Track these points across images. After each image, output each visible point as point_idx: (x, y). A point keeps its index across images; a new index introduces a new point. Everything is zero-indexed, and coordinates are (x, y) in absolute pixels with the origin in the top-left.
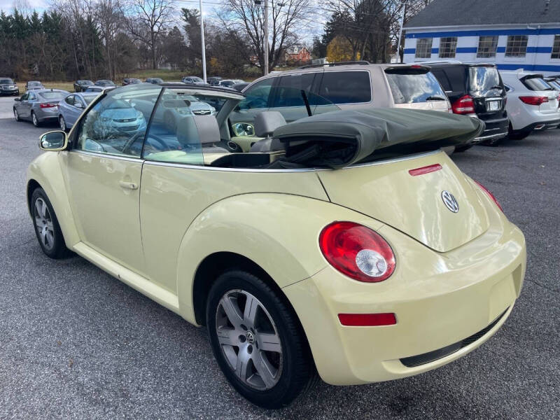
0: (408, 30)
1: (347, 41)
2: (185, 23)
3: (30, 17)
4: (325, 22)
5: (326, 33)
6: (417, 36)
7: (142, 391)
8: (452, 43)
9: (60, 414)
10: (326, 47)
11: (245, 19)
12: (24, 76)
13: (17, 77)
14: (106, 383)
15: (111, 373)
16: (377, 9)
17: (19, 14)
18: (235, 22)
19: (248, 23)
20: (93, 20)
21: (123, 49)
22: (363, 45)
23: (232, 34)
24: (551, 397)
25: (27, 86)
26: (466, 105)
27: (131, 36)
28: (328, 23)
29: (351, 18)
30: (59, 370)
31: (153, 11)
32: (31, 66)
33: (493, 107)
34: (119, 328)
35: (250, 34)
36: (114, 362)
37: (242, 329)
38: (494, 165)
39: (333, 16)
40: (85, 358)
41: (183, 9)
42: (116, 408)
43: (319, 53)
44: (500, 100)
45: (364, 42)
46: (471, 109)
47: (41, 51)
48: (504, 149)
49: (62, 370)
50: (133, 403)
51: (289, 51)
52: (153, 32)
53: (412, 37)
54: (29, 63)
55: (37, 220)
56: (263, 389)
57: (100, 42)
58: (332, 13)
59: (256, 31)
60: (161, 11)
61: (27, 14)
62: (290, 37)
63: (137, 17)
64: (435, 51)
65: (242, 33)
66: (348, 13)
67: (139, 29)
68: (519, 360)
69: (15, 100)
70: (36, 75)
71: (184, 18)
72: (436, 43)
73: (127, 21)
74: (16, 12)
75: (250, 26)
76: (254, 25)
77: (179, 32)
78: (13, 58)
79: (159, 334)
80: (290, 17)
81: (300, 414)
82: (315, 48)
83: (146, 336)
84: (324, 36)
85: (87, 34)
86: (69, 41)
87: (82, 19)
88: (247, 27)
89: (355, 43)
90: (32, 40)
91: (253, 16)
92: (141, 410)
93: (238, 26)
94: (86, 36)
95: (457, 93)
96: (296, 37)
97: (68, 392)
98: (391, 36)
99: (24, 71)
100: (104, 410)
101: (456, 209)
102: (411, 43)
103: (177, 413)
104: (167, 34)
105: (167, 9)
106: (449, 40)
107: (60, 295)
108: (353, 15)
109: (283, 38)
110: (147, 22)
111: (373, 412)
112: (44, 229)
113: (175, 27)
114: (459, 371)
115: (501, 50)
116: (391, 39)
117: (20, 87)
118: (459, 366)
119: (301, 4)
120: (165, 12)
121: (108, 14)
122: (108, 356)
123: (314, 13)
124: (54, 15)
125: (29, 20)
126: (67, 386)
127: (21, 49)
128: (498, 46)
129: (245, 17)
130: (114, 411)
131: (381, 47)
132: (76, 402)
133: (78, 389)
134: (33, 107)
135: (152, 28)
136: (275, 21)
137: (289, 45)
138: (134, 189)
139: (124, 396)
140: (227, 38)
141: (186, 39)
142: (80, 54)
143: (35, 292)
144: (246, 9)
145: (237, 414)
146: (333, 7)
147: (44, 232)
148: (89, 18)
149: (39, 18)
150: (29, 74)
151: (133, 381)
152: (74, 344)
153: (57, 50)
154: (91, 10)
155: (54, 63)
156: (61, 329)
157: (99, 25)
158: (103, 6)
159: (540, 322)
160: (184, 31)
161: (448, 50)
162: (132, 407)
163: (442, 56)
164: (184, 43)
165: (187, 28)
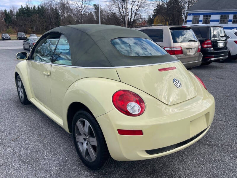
0: (189, 12)
1: (163, 17)
2: (95, 10)
3: (32, 8)
4: (153, 9)
5: (153, 14)
6: (193, 14)
7: (44, 159)
8: (208, 17)
9: (9, 166)
10: (153, 20)
11: (119, 8)
12: (29, 32)
13: (26, 32)
14: (31, 155)
15: (34, 151)
16: (176, 3)
17: (28, 7)
18: (115, 9)
19: (120, 10)
20: (57, 9)
21: (69, 21)
22: (169, 18)
23: (114, 15)
24: (221, 173)
25: (30, 36)
26: (208, 44)
27: (72, 16)
28: (155, 10)
29: (165, 7)
30: (14, 149)
31: (82, 5)
32: (32, 28)
33: (221, 45)
34: (42, 133)
35: (121, 14)
36: (36, 147)
37: (84, 135)
38: (220, 70)
39: (157, 7)
40: (25, 145)
41: (94, 4)
42: (32, 165)
43: (150, 22)
44: (224, 42)
45: (170, 17)
46: (210, 46)
47: (36, 22)
48: (227, 64)
49: (15, 149)
50: (39, 164)
51: (138, 22)
52: (81, 14)
53: (191, 15)
54: (31, 27)
55: (18, 88)
56: (91, 161)
57: (60, 18)
58: (157, 5)
59: (124, 13)
60: (85, 5)
61: (31, 7)
62: (138, 16)
63: (75, 8)
64: (201, 21)
65: (118, 14)
66: (163, 5)
67: (76, 13)
68: (210, 156)
69: (24, 41)
70: (34, 31)
71: (94, 8)
72: (201, 17)
73: (71, 10)
74: (27, 6)
75: (121, 11)
76: (123, 11)
77: (92, 14)
78: (25, 24)
79: (57, 137)
80: (138, 7)
81: (107, 173)
82: (149, 20)
83: (52, 137)
84: (153, 15)
85: (55, 15)
86: (47, 18)
87: (53, 9)
88: (120, 11)
89: (166, 18)
90: (33, 17)
91: (122, 7)
92: (42, 167)
93: (116, 11)
94: (54, 16)
95: (204, 39)
96: (141, 16)
97: (15, 158)
98: (182, 15)
99: (29, 29)
100: (27, 166)
101: (180, 86)
102: (190, 18)
103: (56, 169)
104: (87, 15)
105: (87, 4)
106: (207, 16)
107: (22, 119)
108: (166, 6)
109: (135, 16)
110: (79, 10)
111: (138, 174)
112: (21, 92)
113: (91, 12)
114: (182, 159)
115: (230, 21)
116: (182, 16)
117: (27, 36)
118: (182, 157)
119: (143, 1)
120: (86, 6)
121: (63, 6)
122: (35, 144)
123: (148, 5)
124: (42, 7)
125: (32, 9)
126: (15, 155)
127: (28, 21)
128: (229, 19)
129: (119, 7)
130: (31, 167)
131: (177, 19)
132: (17, 162)
133: (19, 157)
134: (30, 44)
135: (81, 13)
136: (131, 9)
137: (138, 19)
138: (48, 76)
139: (37, 161)
140: (111, 16)
141: (95, 17)
142: (52, 23)
143: (13, 117)
144: (119, 4)
145: (81, 171)
146: (157, 2)
147: (21, 93)
148: (56, 8)
149: (36, 8)
150: (31, 31)
151: (42, 155)
152: (23, 139)
153: (43, 21)
154: (57, 5)
155: (41, 27)
156: (19, 133)
157: (60, 11)
158: (61, 3)
159: (225, 140)
160: (94, 13)
161: (206, 21)
162: (38, 166)
163: (204, 23)
164: (94, 19)
165: (95, 12)
